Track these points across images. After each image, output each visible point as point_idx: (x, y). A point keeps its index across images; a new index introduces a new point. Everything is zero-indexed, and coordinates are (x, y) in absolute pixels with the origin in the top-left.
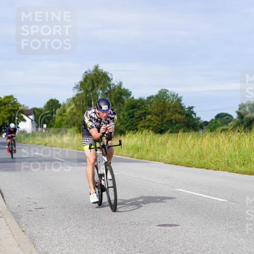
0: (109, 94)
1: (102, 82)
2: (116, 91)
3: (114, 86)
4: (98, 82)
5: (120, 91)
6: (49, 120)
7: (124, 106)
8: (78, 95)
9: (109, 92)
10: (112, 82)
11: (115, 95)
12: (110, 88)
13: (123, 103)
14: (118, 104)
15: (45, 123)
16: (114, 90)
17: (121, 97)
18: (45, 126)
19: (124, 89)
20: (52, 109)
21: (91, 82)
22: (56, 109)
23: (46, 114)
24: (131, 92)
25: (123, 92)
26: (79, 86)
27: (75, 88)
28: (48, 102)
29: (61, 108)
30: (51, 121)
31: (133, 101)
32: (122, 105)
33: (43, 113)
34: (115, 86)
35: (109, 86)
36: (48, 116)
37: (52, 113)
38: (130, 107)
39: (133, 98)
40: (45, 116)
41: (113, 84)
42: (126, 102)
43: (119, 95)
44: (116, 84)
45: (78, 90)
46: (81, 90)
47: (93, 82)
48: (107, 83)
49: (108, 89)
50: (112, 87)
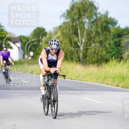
0: (95, 23)
1: (89, 10)
2: (102, 19)
3: (100, 15)
4: (85, 11)
5: (107, 19)
6: (36, 48)
7: (109, 35)
8: (64, 23)
9: (96, 21)
10: (99, 11)
11: (102, 24)
12: (97, 17)
13: (109, 31)
14: (104, 33)
15: (31, 51)
16: (100, 19)
17: (108, 26)
18: (32, 54)
19: (111, 18)
20: (39, 37)
21: (78, 11)
22: (42, 37)
23: (33, 42)
24: (117, 21)
25: (109, 21)
26: (66, 15)
27: (62, 16)
28: (35, 31)
29: (48, 36)
30: (37, 49)
31: (119, 30)
32: (108, 34)
33: (30, 41)
34: (102, 15)
35: (96, 14)
36: (35, 43)
37: (39, 41)
38: (116, 36)
39: (119, 27)
40: (31, 44)
41: (100, 13)
42: (112, 30)
43: (105, 24)
44: (103, 13)
45: (65, 18)
46: (67, 18)
47: (79, 10)
48: (93, 12)
49: (95, 17)
50: (98, 16)
